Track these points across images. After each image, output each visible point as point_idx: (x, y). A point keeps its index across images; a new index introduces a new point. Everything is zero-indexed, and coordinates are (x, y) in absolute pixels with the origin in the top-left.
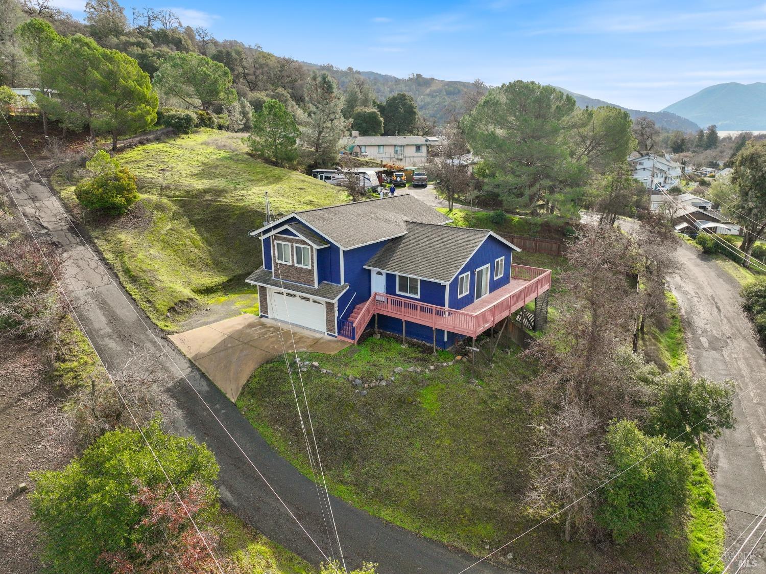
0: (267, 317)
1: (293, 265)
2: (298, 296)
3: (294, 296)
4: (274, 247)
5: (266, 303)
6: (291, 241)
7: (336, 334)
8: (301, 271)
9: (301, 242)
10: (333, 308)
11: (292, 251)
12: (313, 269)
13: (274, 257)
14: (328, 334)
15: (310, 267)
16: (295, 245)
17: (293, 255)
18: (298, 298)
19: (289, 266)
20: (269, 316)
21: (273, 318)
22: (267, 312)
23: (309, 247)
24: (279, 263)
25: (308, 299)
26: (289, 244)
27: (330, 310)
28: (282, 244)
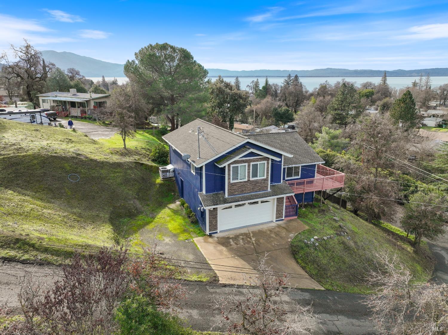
1: (249, 180)
4: (229, 170)
5: (217, 221)
6: (249, 162)
7: (283, 218)
8: (257, 182)
9: (257, 160)
10: (283, 201)
11: (249, 169)
12: (267, 178)
13: (229, 179)
14: (276, 221)
15: (265, 177)
16: (252, 163)
17: (249, 172)
18: (247, 205)
19: (245, 182)
20: (218, 231)
21: (220, 232)
22: (216, 229)
23: (266, 162)
24: (234, 183)
25: (257, 203)
26: (247, 164)
27: (280, 203)
28: (238, 166)
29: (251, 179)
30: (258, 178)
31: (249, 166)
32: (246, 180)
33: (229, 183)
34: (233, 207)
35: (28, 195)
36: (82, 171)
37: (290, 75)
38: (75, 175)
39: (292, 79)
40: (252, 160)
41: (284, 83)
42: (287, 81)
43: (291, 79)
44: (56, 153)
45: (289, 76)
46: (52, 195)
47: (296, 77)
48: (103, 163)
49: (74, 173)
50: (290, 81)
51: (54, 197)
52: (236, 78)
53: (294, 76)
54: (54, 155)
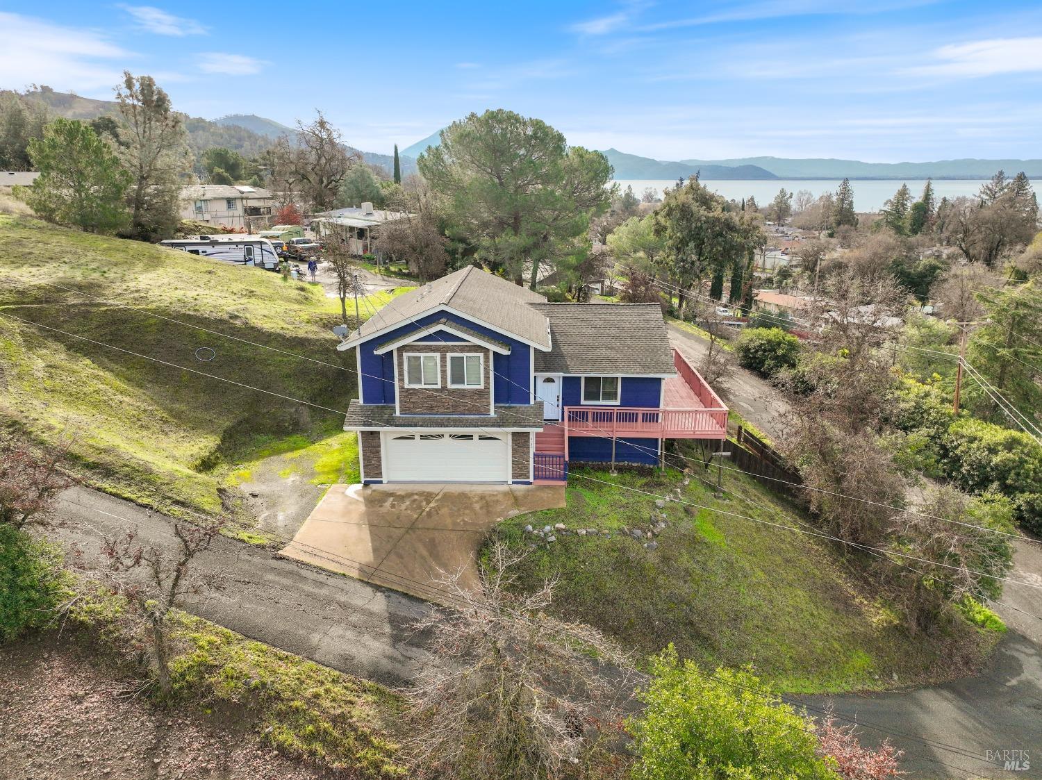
0: (381, 482)
1: (444, 388)
2: (447, 436)
3: (439, 436)
4: (401, 364)
5: (380, 458)
6: (443, 351)
7: (531, 479)
8: (463, 394)
9: (462, 349)
10: (528, 441)
11: (443, 365)
12: (487, 388)
13: (401, 380)
14: (513, 483)
15: (482, 386)
16: (449, 355)
17: (444, 372)
18: (447, 439)
19: (436, 390)
20: (384, 480)
21: (389, 482)
22: (380, 474)
23: (481, 355)
24: (411, 389)
25: (469, 437)
26: (437, 355)
27: (520, 445)
28: (420, 357)
29: (450, 386)
30: (465, 386)
31: (443, 359)
32: (439, 386)
33: (402, 388)
34: (417, 437)
35: (112, 371)
36: (226, 344)
37: (1001, 173)
38: (208, 350)
39: (1009, 183)
40: (448, 347)
41: (979, 197)
42: (990, 190)
43: (1004, 184)
44: (195, 310)
45: (1000, 177)
46: (155, 376)
47: (1022, 179)
48: (270, 334)
49: (209, 346)
50: (1002, 189)
51: (155, 381)
52: (842, 182)
53: (1015, 175)
54: (191, 313)
